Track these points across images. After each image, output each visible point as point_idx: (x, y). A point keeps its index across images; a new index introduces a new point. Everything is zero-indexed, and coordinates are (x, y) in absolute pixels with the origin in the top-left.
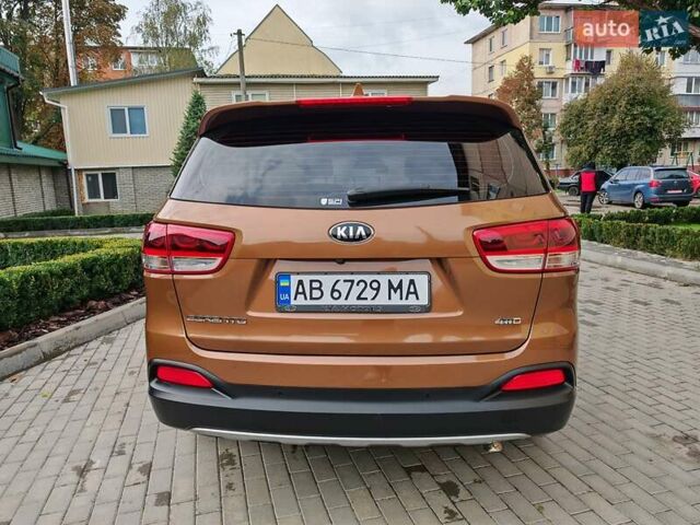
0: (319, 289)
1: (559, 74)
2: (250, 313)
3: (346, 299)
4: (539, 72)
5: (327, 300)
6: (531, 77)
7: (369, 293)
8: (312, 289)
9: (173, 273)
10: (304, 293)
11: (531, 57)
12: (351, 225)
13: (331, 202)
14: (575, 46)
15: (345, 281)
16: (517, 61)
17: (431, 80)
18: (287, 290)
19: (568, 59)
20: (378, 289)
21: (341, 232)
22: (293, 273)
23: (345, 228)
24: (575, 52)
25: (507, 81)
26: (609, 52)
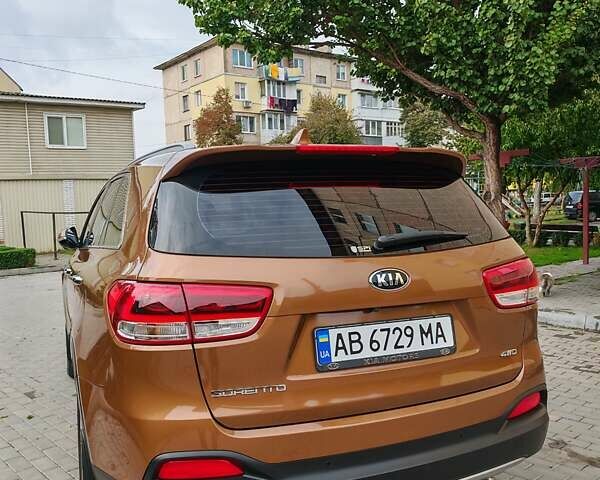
0: (358, 341)
1: (256, 109)
2: (290, 378)
3: (385, 349)
4: (237, 106)
5: (367, 353)
6: (229, 110)
7: (405, 341)
8: (351, 342)
9: (193, 341)
10: (344, 348)
11: (228, 90)
12: (389, 272)
13: (361, 250)
14: (269, 82)
15: (382, 330)
16: (214, 93)
17: (138, 106)
18: (327, 346)
19: (262, 95)
20: (411, 336)
21: (381, 279)
22: (332, 327)
23: (384, 275)
24: (269, 88)
25: (206, 113)
26: (299, 92)
